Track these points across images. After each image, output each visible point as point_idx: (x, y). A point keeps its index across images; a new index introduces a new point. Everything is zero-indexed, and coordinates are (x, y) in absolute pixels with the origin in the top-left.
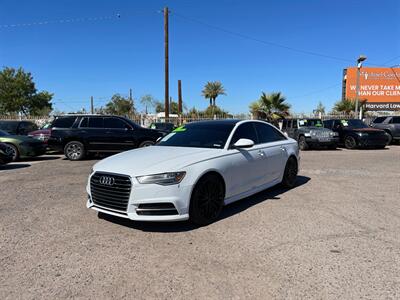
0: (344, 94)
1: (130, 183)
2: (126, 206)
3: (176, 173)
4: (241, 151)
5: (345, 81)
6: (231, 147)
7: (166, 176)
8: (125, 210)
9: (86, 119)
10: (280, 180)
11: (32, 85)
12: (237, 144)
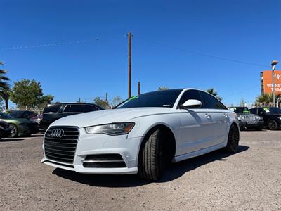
0: (263, 90)
1: (78, 133)
2: (73, 157)
3: (125, 124)
4: (190, 111)
5: (262, 81)
6: (180, 106)
7: (114, 126)
8: (72, 162)
9: (68, 106)
10: (225, 144)
11: (41, 91)
12: (185, 104)
